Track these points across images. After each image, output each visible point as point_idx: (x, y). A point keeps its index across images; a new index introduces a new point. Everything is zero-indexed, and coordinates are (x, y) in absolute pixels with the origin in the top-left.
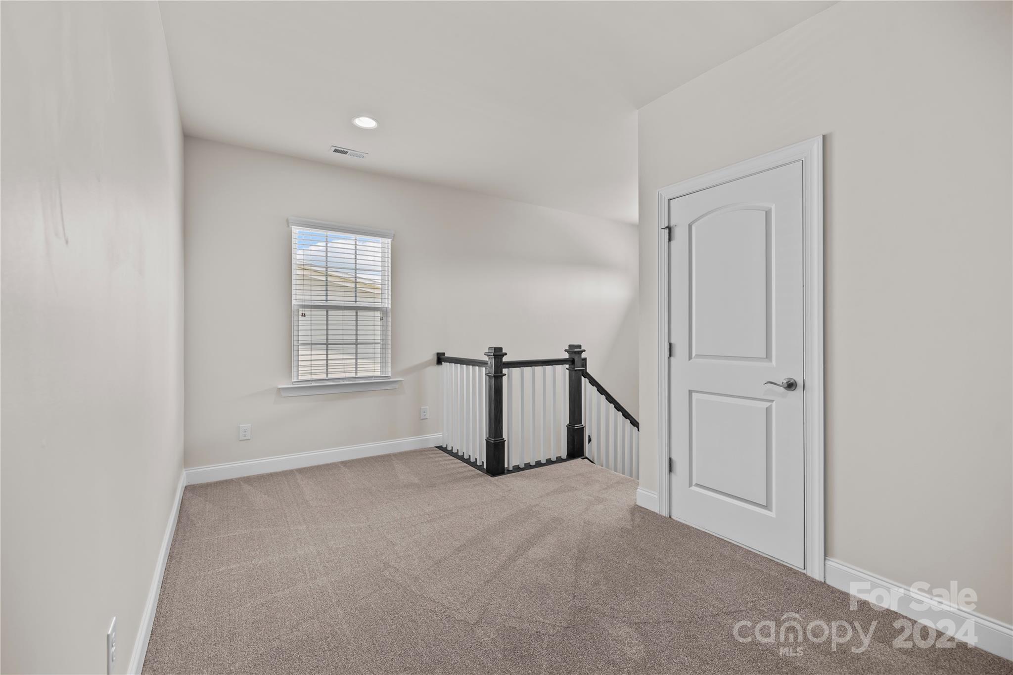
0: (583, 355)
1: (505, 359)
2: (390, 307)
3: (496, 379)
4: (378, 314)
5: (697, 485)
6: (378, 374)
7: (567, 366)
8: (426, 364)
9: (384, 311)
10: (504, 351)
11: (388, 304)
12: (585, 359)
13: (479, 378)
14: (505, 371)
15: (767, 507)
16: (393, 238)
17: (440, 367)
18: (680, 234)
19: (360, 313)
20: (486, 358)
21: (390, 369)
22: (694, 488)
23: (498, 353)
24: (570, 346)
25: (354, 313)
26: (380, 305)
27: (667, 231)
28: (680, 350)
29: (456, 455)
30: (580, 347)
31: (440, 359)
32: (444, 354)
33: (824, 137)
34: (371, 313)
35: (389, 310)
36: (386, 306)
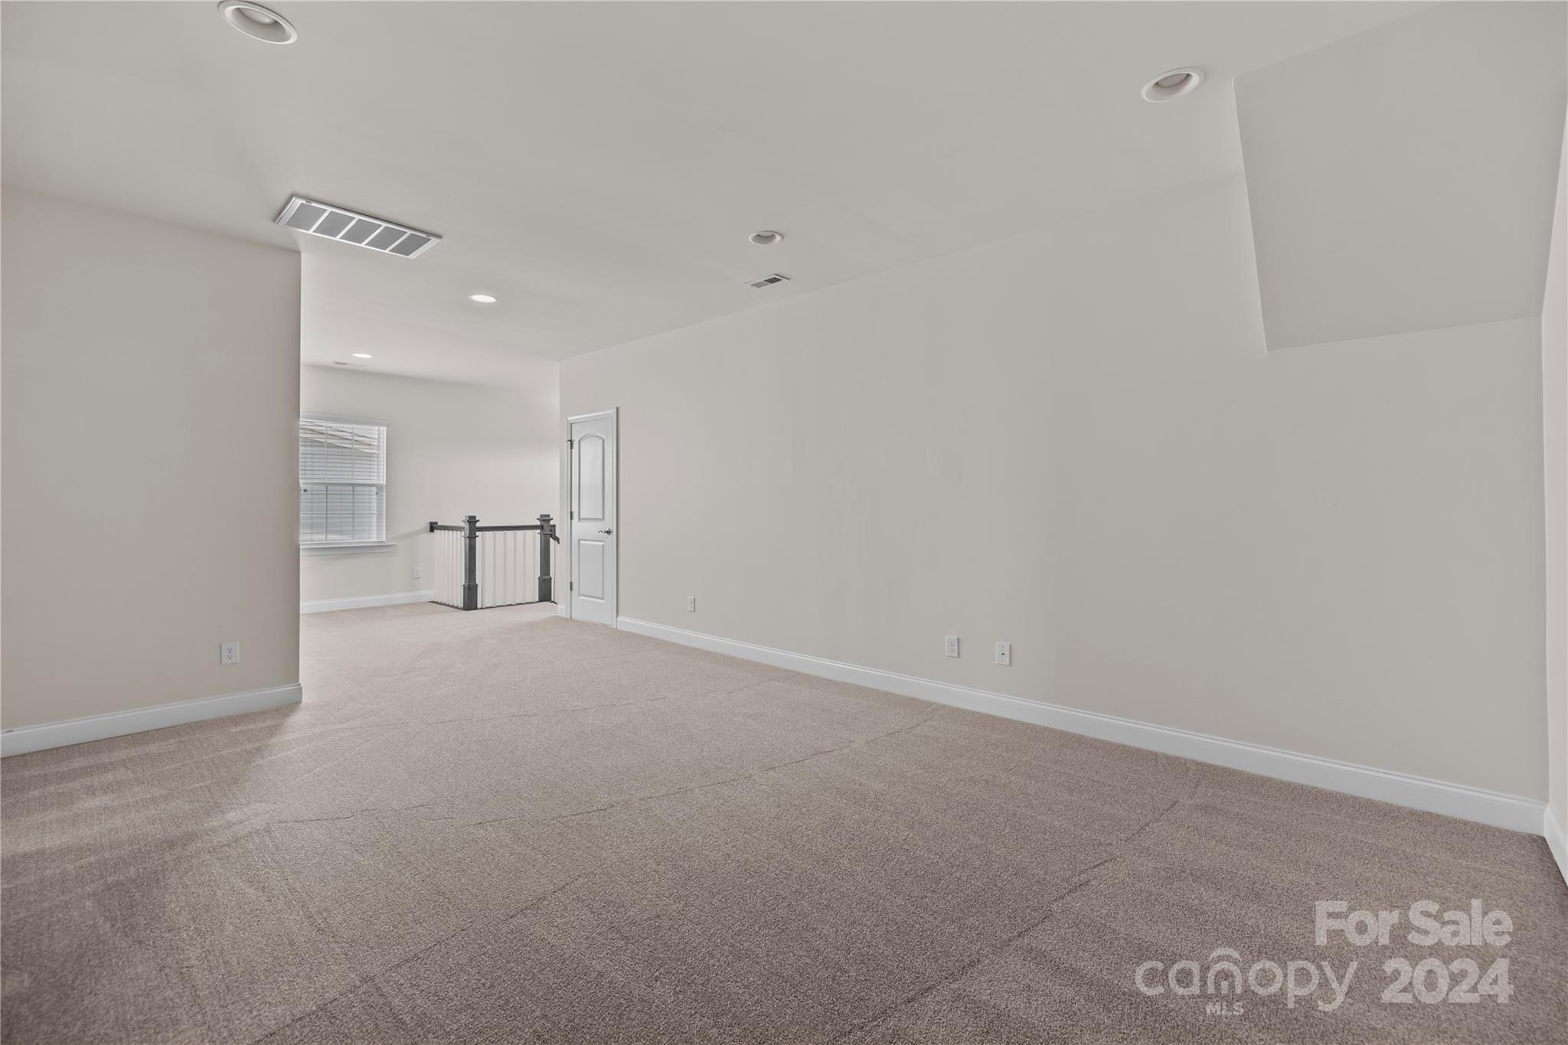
0: (552, 523)
1: (478, 525)
2: (385, 483)
3: (472, 538)
4: (374, 489)
5: (583, 595)
6: (375, 540)
7: (539, 531)
8: (419, 532)
9: (379, 487)
10: (477, 519)
11: (383, 481)
12: (554, 526)
13: (458, 540)
14: (477, 533)
15: (602, 599)
16: (388, 426)
17: (432, 534)
18: (576, 444)
19: (356, 488)
20: (463, 525)
21: (384, 536)
22: (581, 597)
23: (472, 521)
24: (541, 516)
25: (351, 488)
26: (375, 482)
27: (569, 443)
28: (575, 515)
29: (441, 604)
30: (549, 516)
31: (433, 527)
32: (436, 523)
33: (617, 408)
34: (367, 489)
35: (384, 487)
36: (381, 482)
